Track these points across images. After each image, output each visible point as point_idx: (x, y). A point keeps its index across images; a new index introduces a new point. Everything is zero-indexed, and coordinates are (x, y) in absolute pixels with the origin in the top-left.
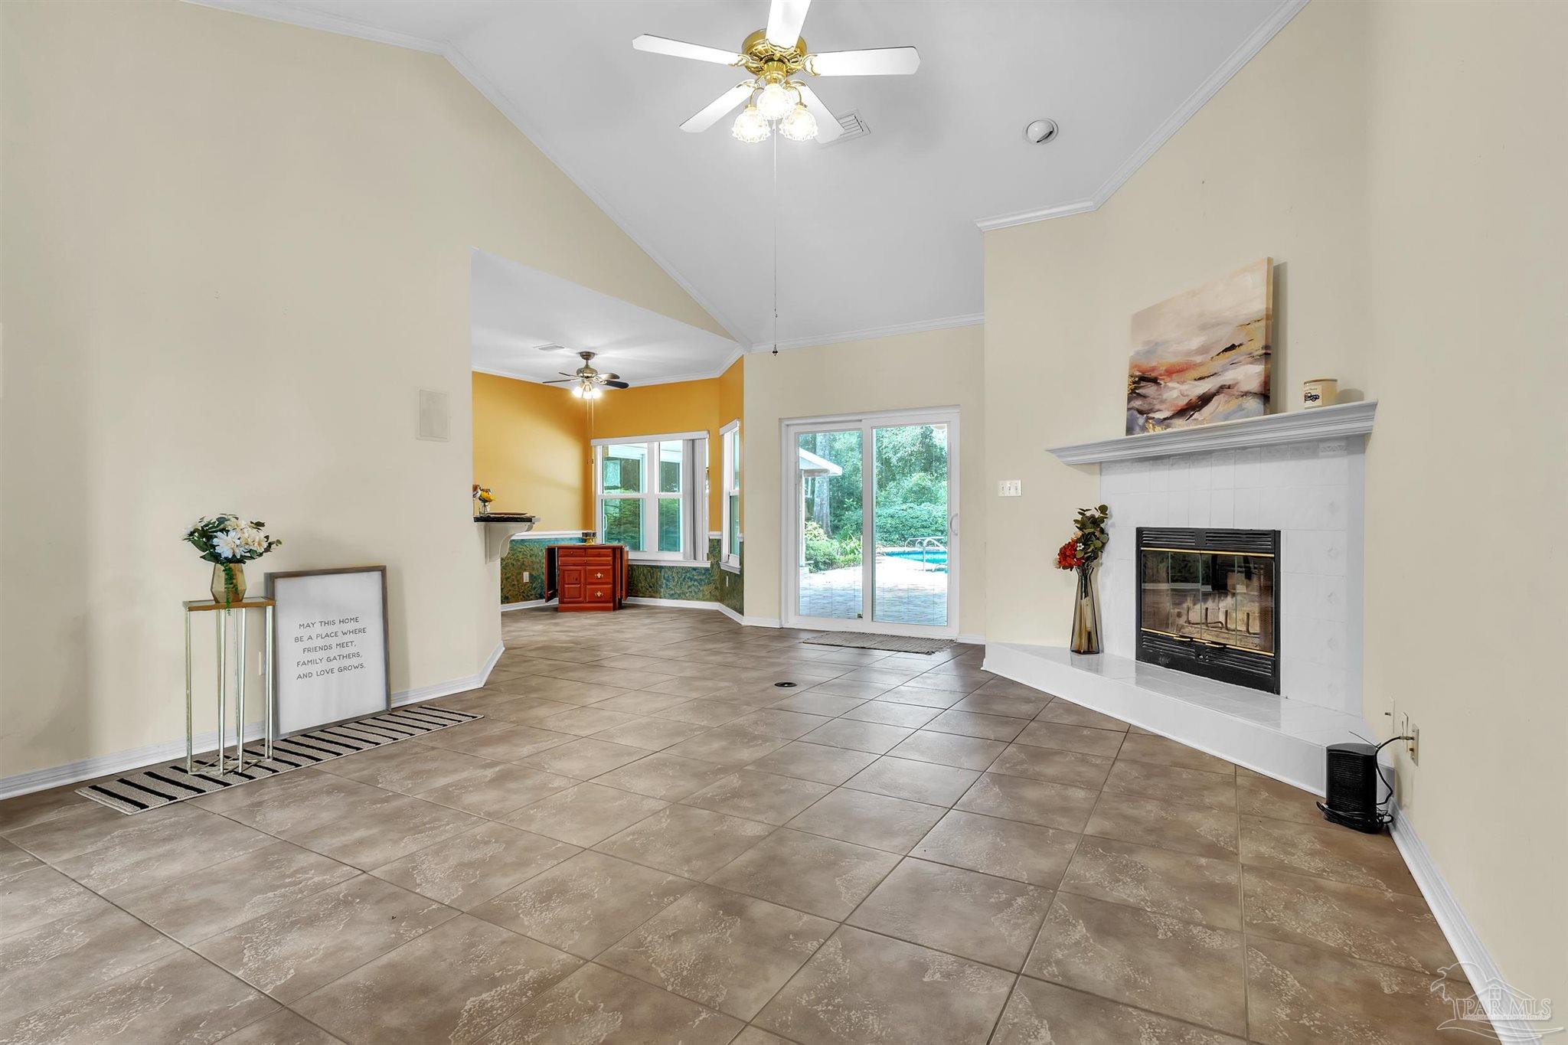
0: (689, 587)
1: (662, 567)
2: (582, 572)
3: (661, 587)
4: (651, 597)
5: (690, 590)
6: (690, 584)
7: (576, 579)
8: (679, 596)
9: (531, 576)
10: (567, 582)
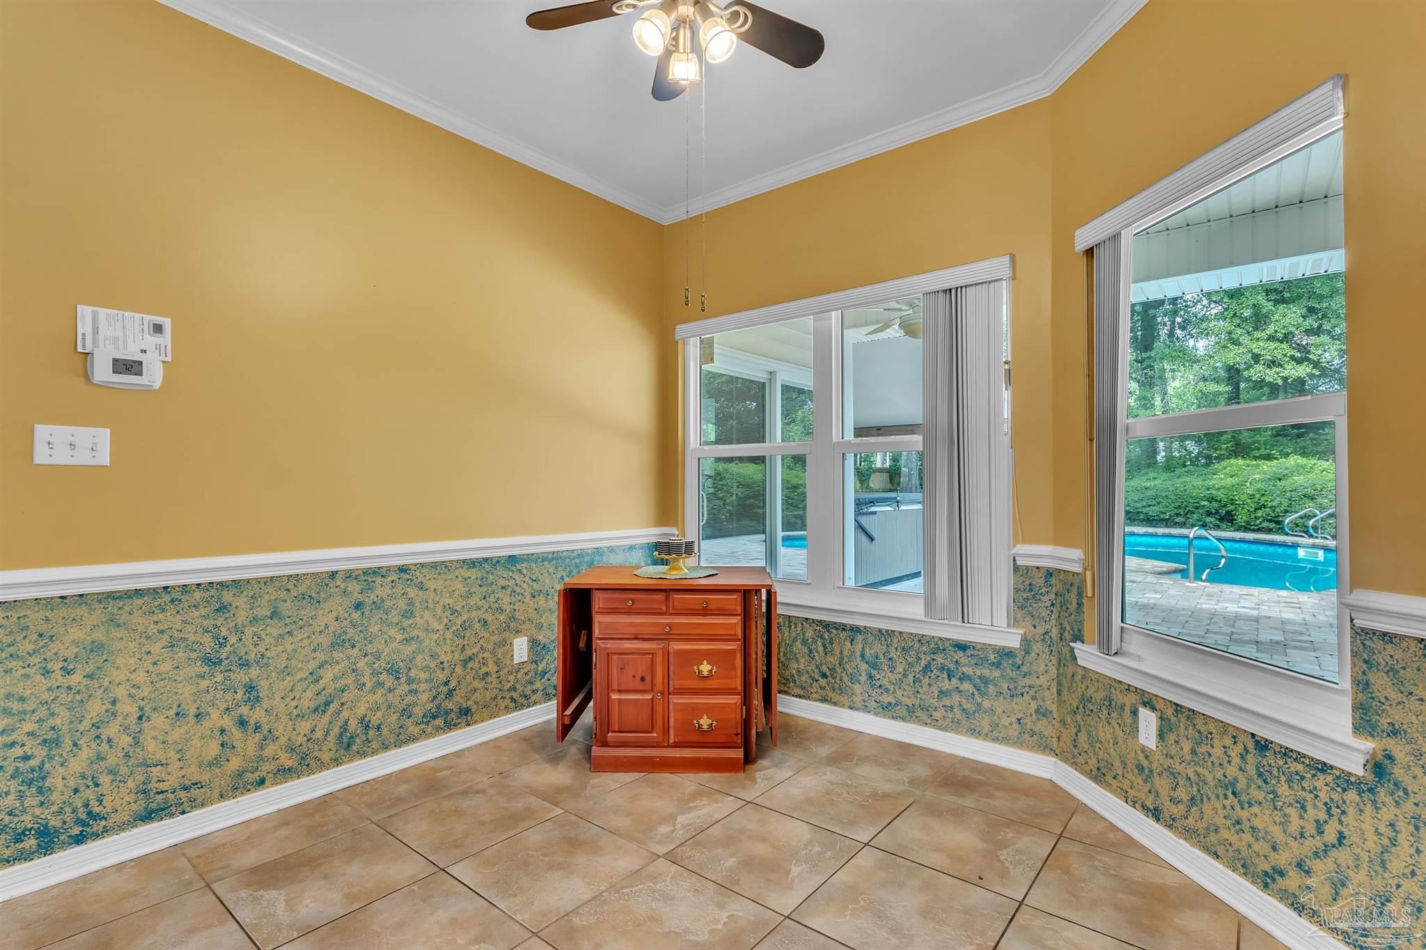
0: (943, 694)
1: (855, 630)
2: (659, 659)
3: (853, 679)
4: (824, 700)
5: (947, 702)
6: (946, 685)
7: (643, 679)
8: (911, 714)
9: (534, 643)
10: (615, 687)
